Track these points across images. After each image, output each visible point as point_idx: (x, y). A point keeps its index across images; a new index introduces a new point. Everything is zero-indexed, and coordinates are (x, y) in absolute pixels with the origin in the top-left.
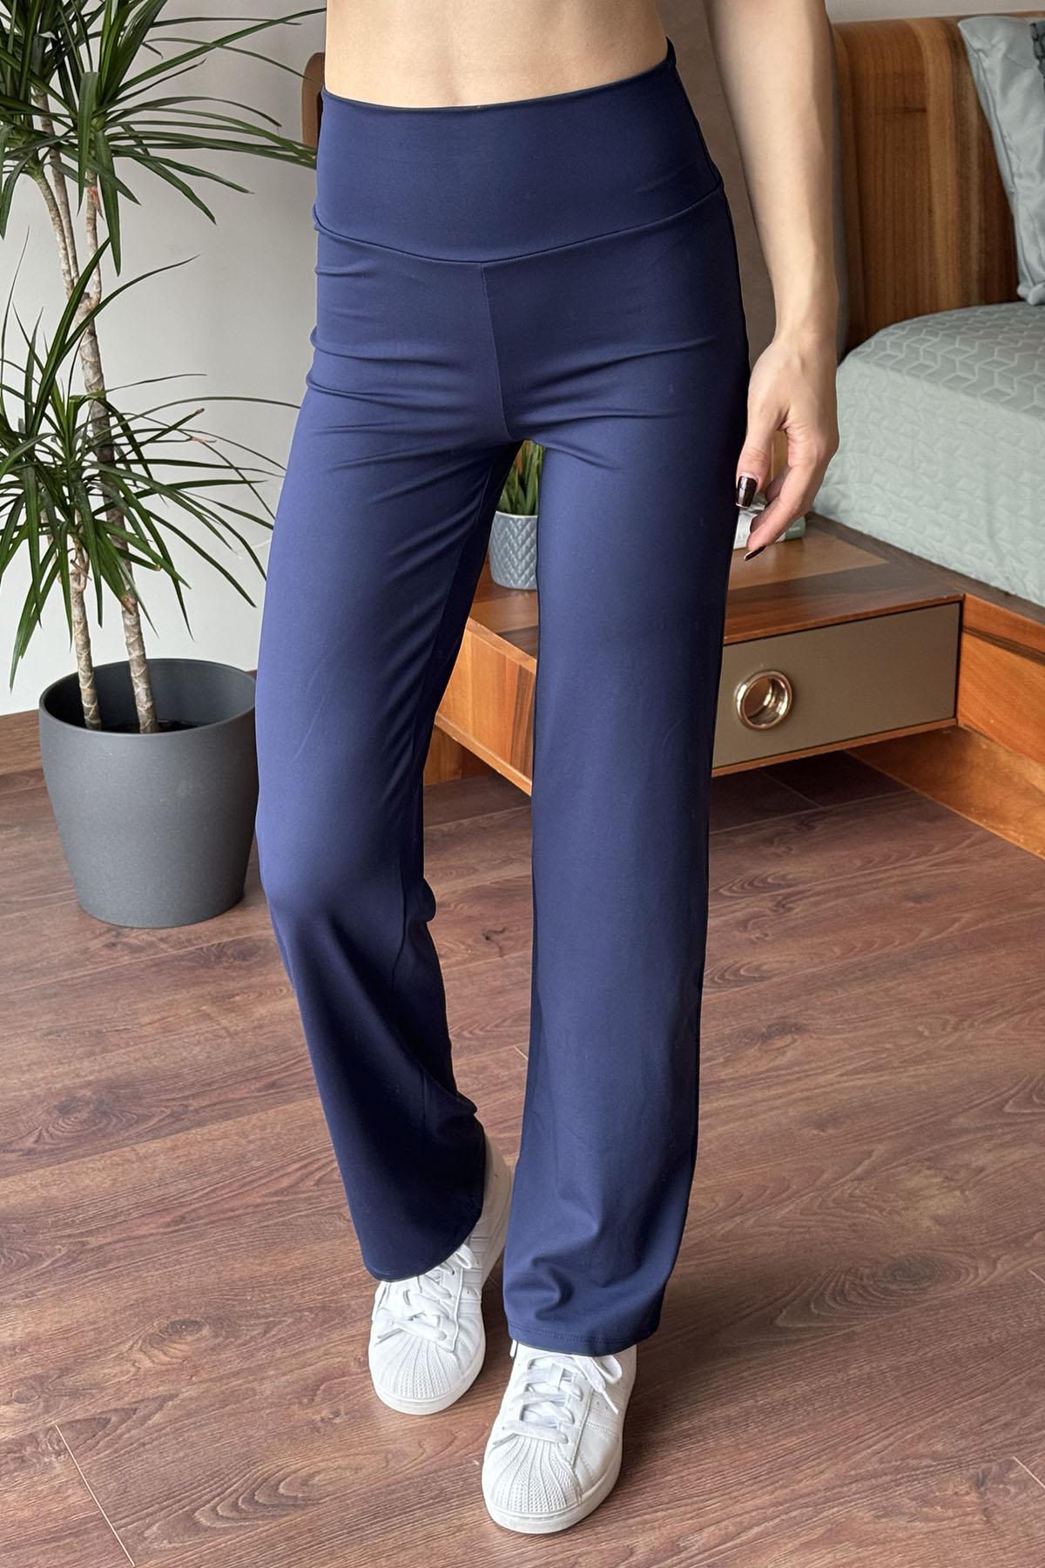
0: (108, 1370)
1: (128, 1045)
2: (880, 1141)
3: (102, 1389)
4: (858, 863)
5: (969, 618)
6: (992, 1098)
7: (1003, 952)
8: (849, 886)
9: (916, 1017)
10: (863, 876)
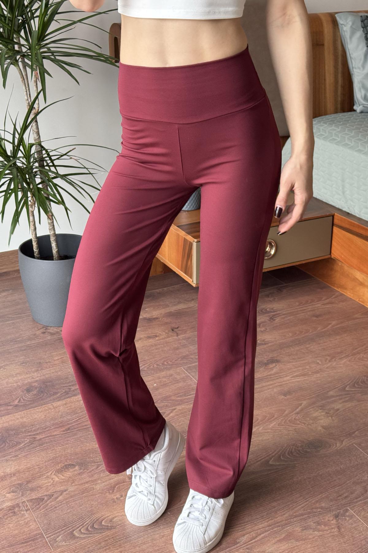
1: (50, 367)
2: (305, 400)
3: (42, 488)
4: (297, 304)
5: (336, 221)
6: (341, 386)
7: (346, 335)
8: (294, 312)
9: (317, 357)
10: (299, 308)
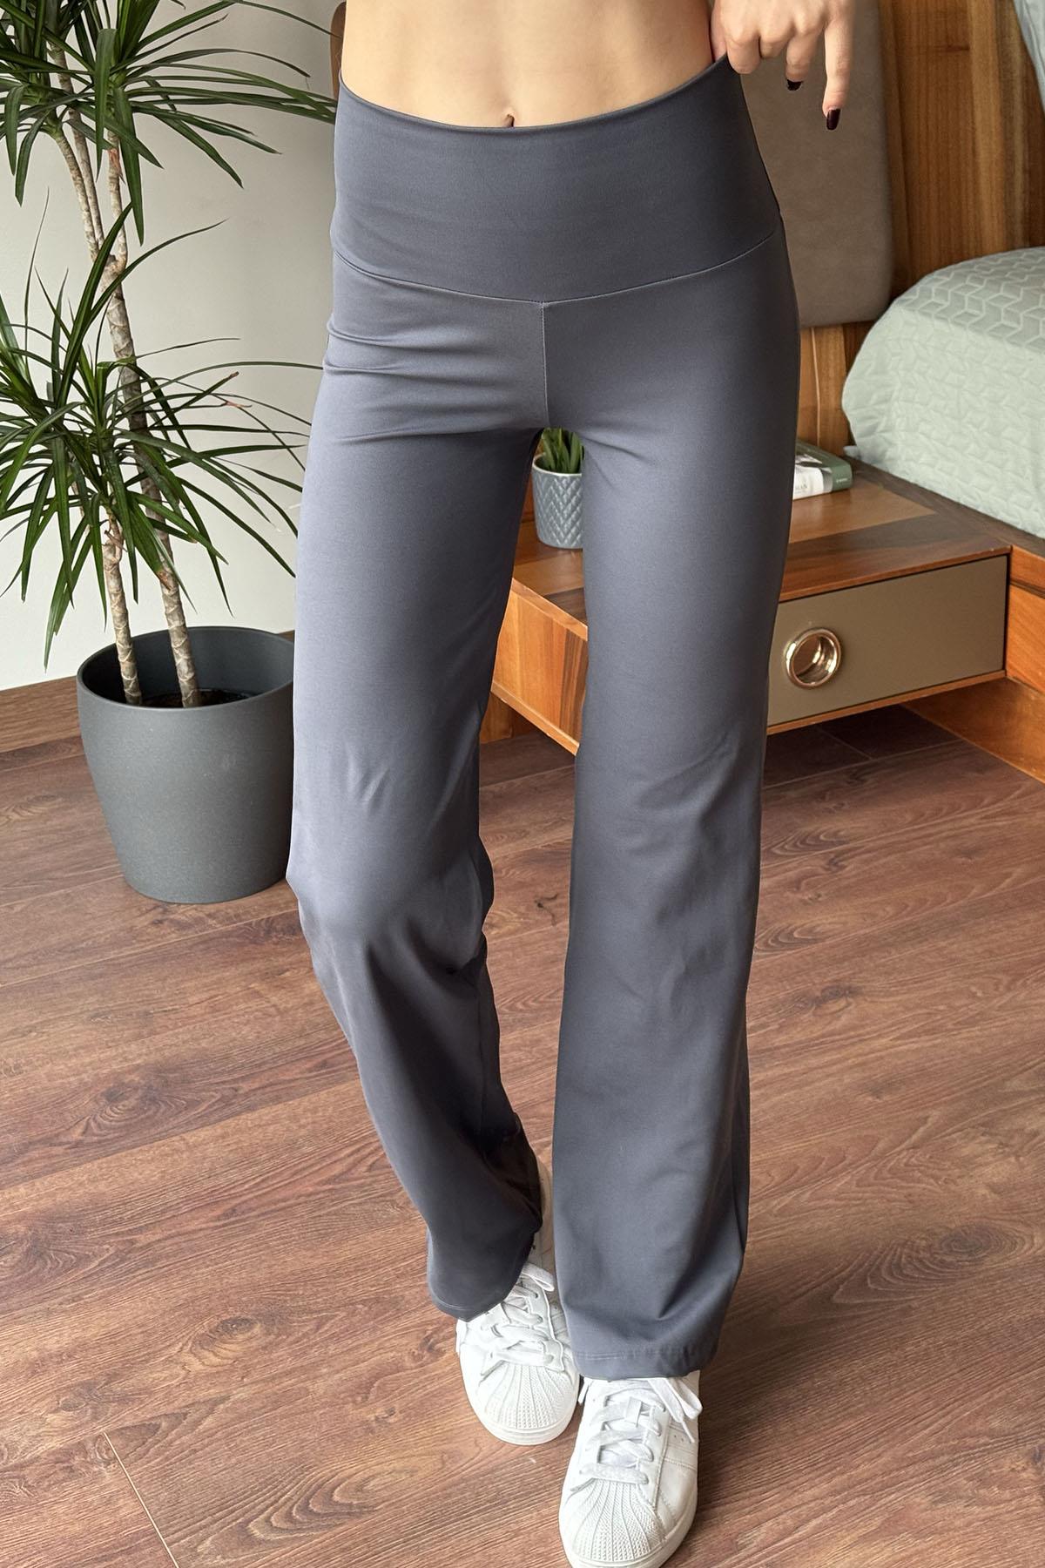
0: (156, 1375)
1: (176, 1027)
2: (934, 1107)
3: (151, 1393)
4: (909, 817)
5: (1017, 570)
8: (900, 842)
9: (969, 977)
10: (914, 830)
